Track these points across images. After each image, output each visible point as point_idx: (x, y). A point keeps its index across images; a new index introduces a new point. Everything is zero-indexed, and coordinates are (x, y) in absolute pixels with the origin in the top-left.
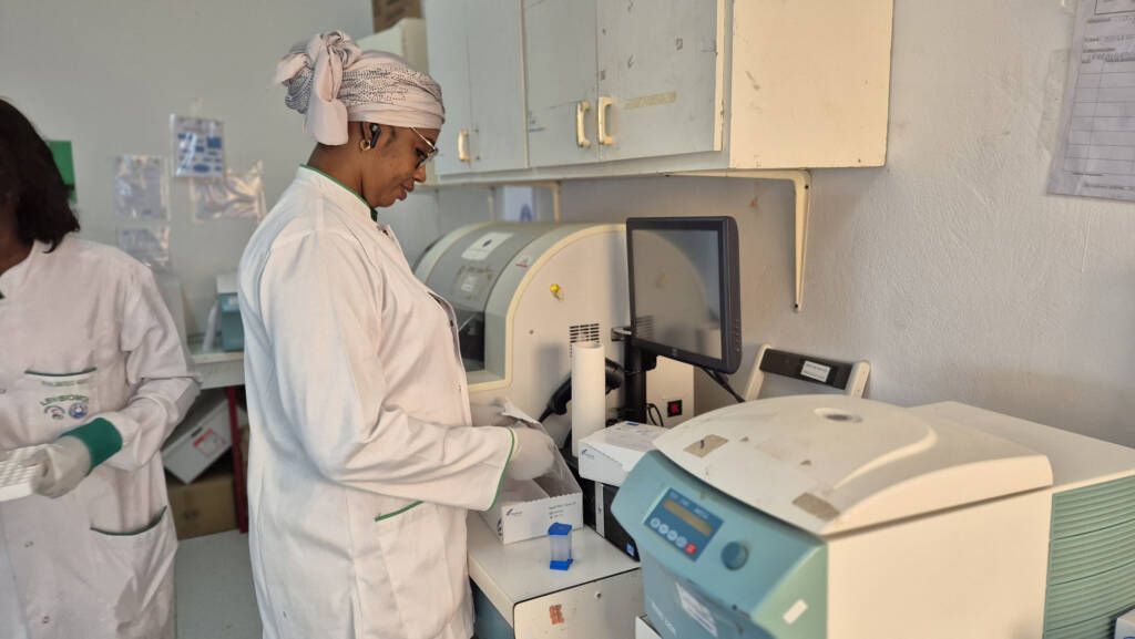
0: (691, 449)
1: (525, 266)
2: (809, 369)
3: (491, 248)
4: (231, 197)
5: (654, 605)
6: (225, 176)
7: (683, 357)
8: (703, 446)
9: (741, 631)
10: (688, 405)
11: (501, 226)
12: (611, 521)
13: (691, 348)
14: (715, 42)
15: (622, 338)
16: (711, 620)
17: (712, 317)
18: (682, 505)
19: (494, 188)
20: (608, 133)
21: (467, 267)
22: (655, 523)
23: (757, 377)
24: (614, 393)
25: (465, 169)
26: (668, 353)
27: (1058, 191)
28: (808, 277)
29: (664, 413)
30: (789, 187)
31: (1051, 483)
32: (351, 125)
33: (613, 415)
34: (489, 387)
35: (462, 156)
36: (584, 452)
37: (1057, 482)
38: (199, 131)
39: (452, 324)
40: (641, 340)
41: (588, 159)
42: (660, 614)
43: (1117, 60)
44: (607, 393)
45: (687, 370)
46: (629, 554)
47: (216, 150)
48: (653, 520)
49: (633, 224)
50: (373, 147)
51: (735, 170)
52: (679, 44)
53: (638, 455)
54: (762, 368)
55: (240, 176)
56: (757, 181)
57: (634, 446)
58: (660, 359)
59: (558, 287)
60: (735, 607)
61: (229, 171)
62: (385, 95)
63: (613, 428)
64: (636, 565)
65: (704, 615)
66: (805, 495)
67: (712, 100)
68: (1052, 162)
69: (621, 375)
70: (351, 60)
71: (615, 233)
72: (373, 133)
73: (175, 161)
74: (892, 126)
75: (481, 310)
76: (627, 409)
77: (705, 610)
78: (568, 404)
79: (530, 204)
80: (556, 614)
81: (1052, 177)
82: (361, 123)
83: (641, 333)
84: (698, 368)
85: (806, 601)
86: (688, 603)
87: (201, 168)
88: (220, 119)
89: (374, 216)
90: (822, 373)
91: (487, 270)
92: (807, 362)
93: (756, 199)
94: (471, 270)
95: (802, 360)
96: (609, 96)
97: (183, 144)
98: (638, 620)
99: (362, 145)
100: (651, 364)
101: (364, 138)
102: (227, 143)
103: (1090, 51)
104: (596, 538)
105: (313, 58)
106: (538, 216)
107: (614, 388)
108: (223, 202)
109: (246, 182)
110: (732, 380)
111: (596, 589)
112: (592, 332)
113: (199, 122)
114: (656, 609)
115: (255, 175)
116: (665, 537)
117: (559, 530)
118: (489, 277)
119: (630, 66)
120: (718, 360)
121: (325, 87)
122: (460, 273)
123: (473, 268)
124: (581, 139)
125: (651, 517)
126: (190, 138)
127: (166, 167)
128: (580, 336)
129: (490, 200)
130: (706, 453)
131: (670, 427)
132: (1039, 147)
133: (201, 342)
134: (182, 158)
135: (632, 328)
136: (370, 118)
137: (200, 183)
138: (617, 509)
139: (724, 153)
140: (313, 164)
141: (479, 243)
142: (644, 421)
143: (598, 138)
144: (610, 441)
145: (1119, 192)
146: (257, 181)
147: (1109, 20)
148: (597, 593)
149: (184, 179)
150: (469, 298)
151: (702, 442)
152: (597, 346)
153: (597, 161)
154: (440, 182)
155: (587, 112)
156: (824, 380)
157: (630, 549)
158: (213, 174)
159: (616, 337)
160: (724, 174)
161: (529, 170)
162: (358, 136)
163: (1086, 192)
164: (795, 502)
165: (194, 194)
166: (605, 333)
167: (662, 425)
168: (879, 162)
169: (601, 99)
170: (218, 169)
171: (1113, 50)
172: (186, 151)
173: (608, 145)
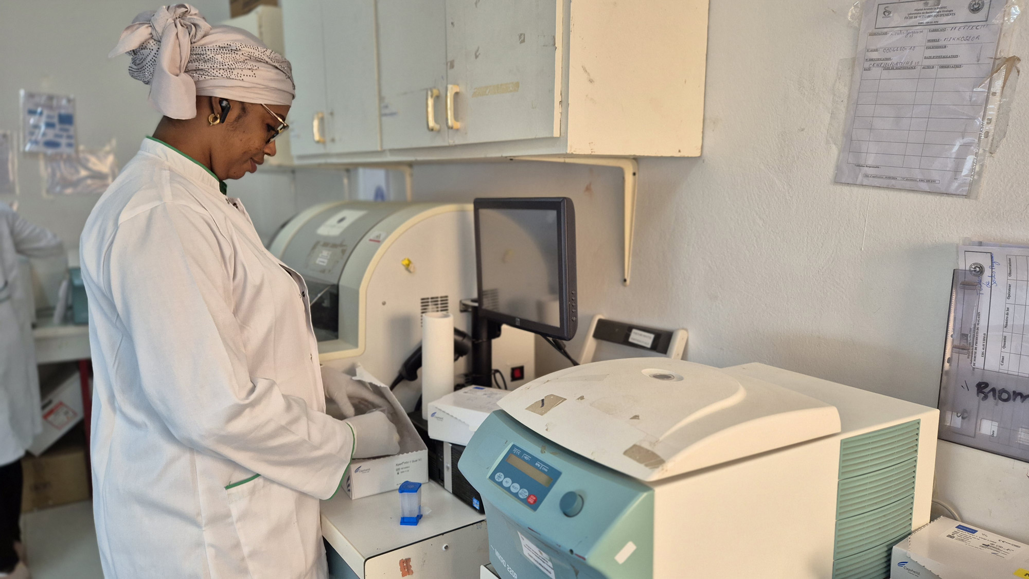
0: (532, 408)
1: (377, 241)
2: (636, 337)
3: (345, 224)
4: (83, 173)
5: (497, 554)
6: (77, 152)
7: (525, 325)
8: (543, 405)
9: (577, 573)
10: (529, 369)
11: (354, 204)
12: (458, 478)
13: (533, 317)
14: (554, 38)
15: (470, 310)
16: (550, 564)
17: (552, 291)
18: (524, 459)
19: (350, 169)
20: (456, 117)
21: (322, 243)
22: (499, 477)
23: (591, 344)
24: (462, 360)
25: (320, 150)
26: (512, 322)
27: (843, 181)
28: (635, 254)
29: (508, 376)
30: (619, 174)
31: (839, 430)
32: (199, 99)
33: (461, 381)
34: (341, 355)
35: (317, 137)
36: (433, 415)
37: (844, 430)
38: (50, 107)
39: (303, 294)
40: (487, 311)
41: (438, 142)
42: (503, 561)
43: (893, 69)
44: (456, 359)
45: (528, 338)
46: (475, 508)
47: (67, 126)
48: (498, 474)
49: (480, 204)
50: (222, 121)
51: (572, 156)
52: (522, 39)
53: (483, 416)
54: (596, 335)
55: (93, 152)
56: (591, 168)
57: (480, 408)
58: (505, 327)
59: (410, 262)
60: (571, 551)
61: (81, 147)
62: (235, 72)
63: (461, 392)
64: (481, 518)
65: (543, 560)
66: (635, 446)
67: (552, 91)
68: (839, 156)
69: (468, 343)
70: (199, 35)
71: (463, 212)
72: (223, 108)
73: (24, 137)
74: (707, 121)
75: (335, 282)
76: (474, 375)
77: (545, 555)
78: (418, 372)
79: (383, 184)
80: (406, 566)
81: (838, 169)
82: (211, 98)
83: (487, 305)
84: (539, 336)
85: (635, 543)
86: (529, 550)
87: (51, 144)
88: (72, 96)
89: (223, 189)
90: (647, 340)
91: (341, 245)
92: (634, 331)
93: (590, 184)
94: (326, 245)
95: (629, 328)
96: (458, 85)
97: (32, 120)
98: (483, 568)
99: (211, 120)
100: (496, 333)
101: (213, 112)
102: (79, 119)
103: (871, 60)
104: (445, 494)
105: (159, 30)
106: (392, 195)
107: (462, 356)
108: (75, 178)
109: (99, 158)
110: (569, 346)
111: (443, 542)
112: (442, 304)
113: (51, 98)
114: (499, 557)
115: (108, 153)
116: (508, 489)
117: (408, 488)
118: (343, 252)
119: (477, 57)
120: (557, 328)
121: (173, 60)
122: (314, 248)
123: (328, 243)
124: (432, 123)
125: (497, 470)
126: (41, 114)
127: (15, 143)
128: (431, 307)
129: (346, 181)
130: (546, 412)
131: (512, 390)
132: (828, 142)
133: (51, 315)
134: (32, 134)
135: (479, 300)
136: (219, 94)
137: (50, 159)
138: (464, 466)
139: (562, 139)
140: (159, 136)
141: (334, 220)
142: (489, 385)
143: (447, 123)
144: (457, 403)
145: (893, 182)
146: (110, 159)
147: (886, 33)
148: (445, 546)
149: (33, 155)
150: (323, 271)
151: (543, 400)
152: (446, 316)
153: (446, 144)
154: (296, 162)
155: (437, 98)
156: (649, 346)
157: (476, 503)
158: (64, 150)
159: (464, 309)
160: (561, 160)
161: (382, 152)
162: (206, 111)
163: (866, 182)
164: (626, 453)
165: (44, 170)
166: (454, 304)
167: (506, 388)
168: (697, 153)
169: (450, 86)
170: (70, 145)
171: (890, 59)
172: (36, 126)
173: (457, 130)
